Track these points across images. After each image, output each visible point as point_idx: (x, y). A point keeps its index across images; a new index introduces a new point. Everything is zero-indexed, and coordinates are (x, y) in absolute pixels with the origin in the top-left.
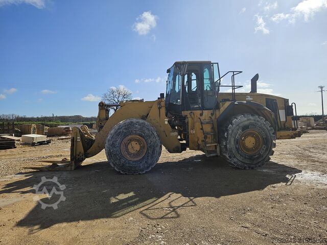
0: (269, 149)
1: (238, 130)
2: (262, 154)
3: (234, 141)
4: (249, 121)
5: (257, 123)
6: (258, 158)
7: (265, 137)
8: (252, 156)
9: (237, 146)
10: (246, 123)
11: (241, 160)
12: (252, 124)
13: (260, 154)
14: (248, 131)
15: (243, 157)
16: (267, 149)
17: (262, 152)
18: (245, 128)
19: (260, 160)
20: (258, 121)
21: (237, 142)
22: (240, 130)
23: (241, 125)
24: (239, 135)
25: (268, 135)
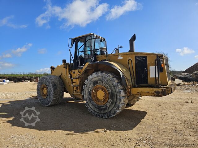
0: (114, 103)
1: (90, 84)
2: (108, 106)
3: (88, 92)
4: (97, 78)
5: (104, 79)
6: (105, 109)
7: (110, 91)
8: (100, 107)
9: (90, 97)
10: (96, 79)
11: (92, 108)
12: (100, 80)
13: (106, 106)
14: (98, 86)
15: (94, 106)
16: (112, 103)
17: (108, 105)
18: (95, 83)
19: (107, 111)
20: (105, 78)
21: (90, 93)
22: (92, 85)
23: (92, 81)
24: (91, 88)
25: (114, 90)
